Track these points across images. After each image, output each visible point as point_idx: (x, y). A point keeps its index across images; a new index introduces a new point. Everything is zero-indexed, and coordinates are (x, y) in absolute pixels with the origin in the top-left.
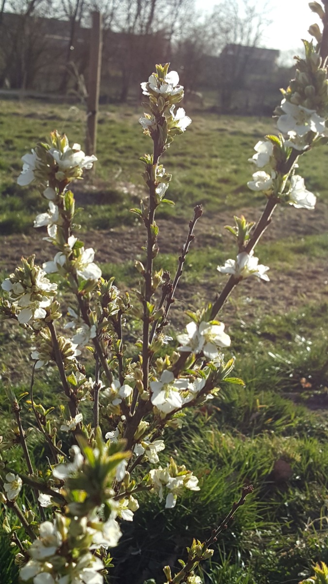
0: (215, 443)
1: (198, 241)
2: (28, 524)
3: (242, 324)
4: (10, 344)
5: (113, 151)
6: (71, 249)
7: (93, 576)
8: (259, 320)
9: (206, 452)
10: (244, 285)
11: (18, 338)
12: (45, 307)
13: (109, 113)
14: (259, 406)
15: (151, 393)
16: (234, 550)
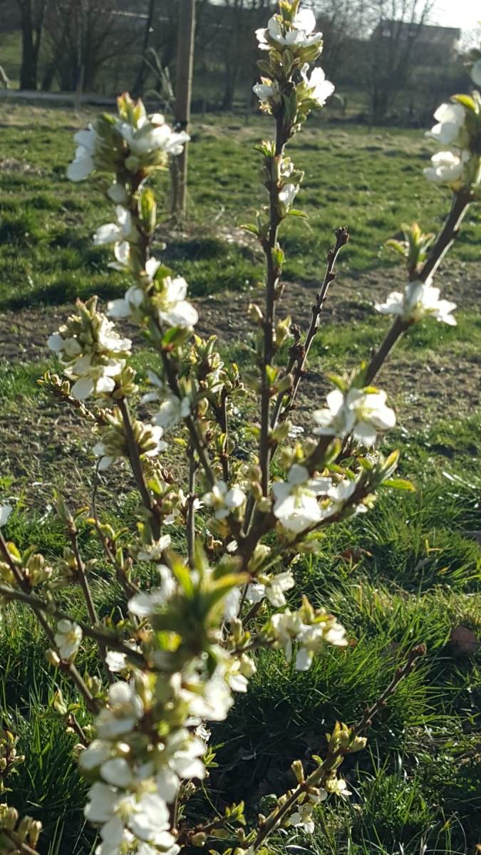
0: (364, 602)
1: (338, 313)
2: (91, 697)
3: (403, 432)
4: (64, 461)
5: (212, 181)
6: (150, 278)
7: (189, 763)
8: (428, 426)
9: (350, 614)
10: (407, 376)
11: (74, 452)
12: (113, 375)
13: (205, 126)
14: (429, 550)
15: (274, 502)
16: (392, 755)
